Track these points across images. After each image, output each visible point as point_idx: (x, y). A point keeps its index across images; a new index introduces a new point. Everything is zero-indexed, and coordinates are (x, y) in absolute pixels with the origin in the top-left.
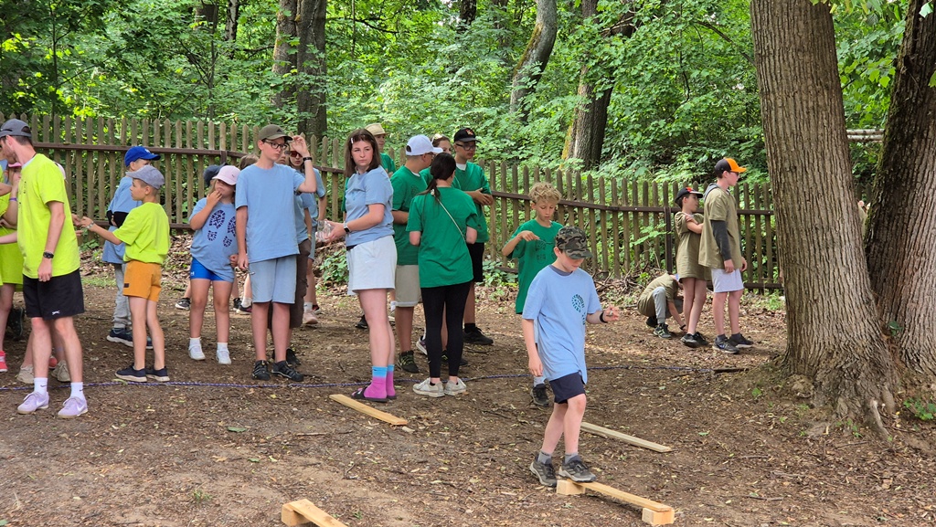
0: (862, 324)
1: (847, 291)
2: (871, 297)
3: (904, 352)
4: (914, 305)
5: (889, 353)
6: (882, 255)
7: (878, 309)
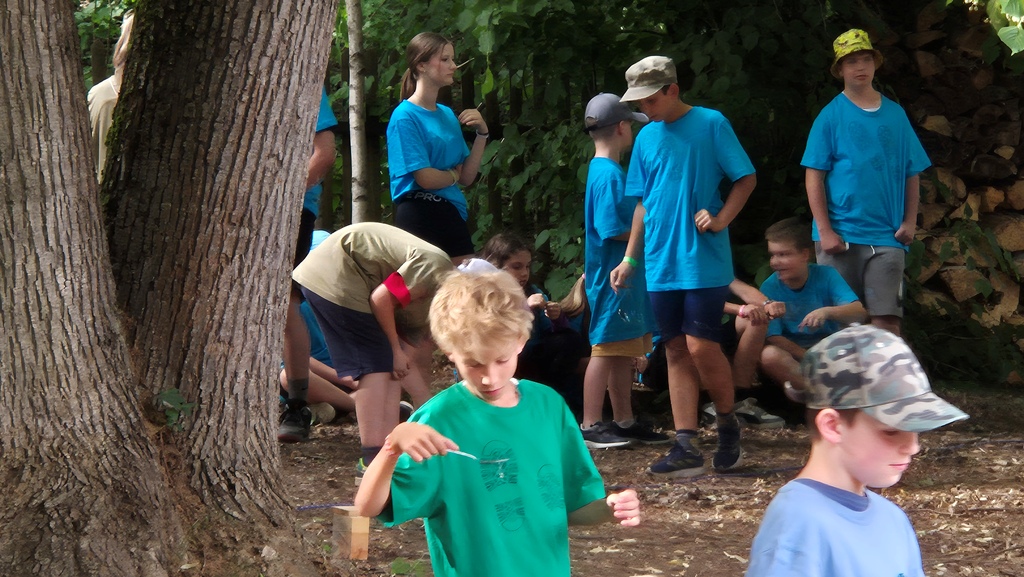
0: (93, 397)
1: (57, 312)
2: (117, 326)
3: (197, 465)
4: (222, 348)
5: (159, 469)
6: (145, 222)
7: (135, 357)
